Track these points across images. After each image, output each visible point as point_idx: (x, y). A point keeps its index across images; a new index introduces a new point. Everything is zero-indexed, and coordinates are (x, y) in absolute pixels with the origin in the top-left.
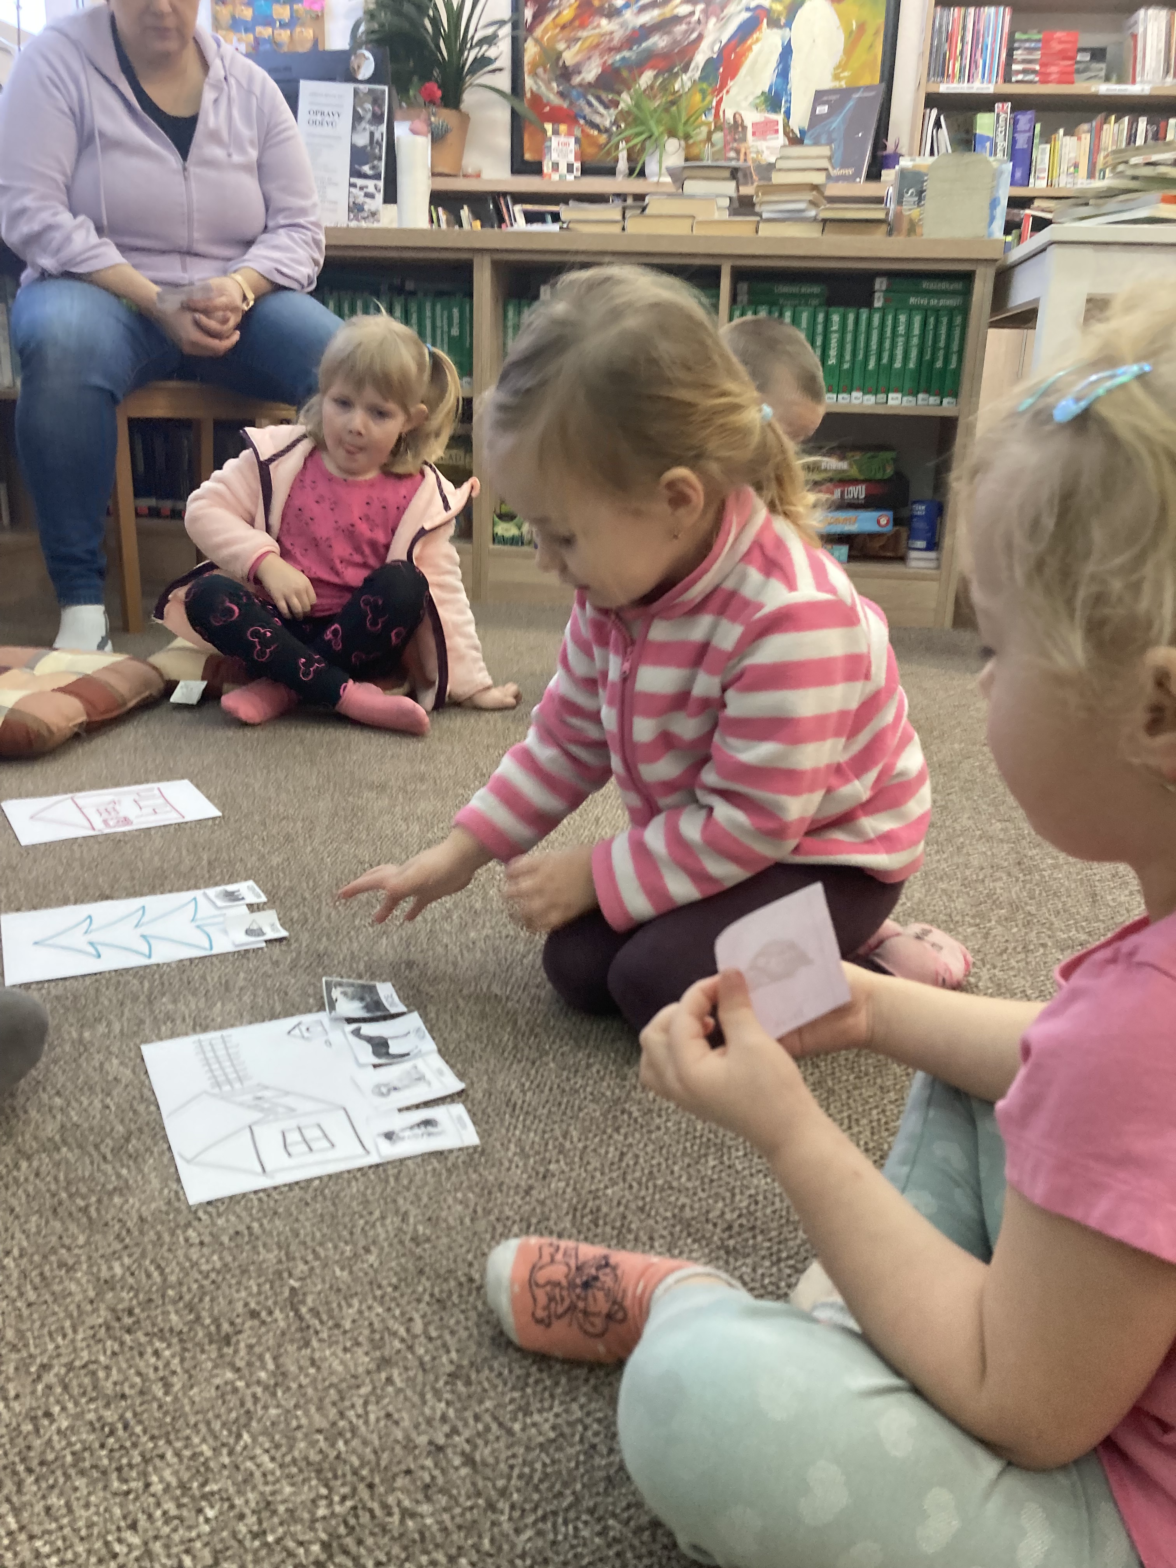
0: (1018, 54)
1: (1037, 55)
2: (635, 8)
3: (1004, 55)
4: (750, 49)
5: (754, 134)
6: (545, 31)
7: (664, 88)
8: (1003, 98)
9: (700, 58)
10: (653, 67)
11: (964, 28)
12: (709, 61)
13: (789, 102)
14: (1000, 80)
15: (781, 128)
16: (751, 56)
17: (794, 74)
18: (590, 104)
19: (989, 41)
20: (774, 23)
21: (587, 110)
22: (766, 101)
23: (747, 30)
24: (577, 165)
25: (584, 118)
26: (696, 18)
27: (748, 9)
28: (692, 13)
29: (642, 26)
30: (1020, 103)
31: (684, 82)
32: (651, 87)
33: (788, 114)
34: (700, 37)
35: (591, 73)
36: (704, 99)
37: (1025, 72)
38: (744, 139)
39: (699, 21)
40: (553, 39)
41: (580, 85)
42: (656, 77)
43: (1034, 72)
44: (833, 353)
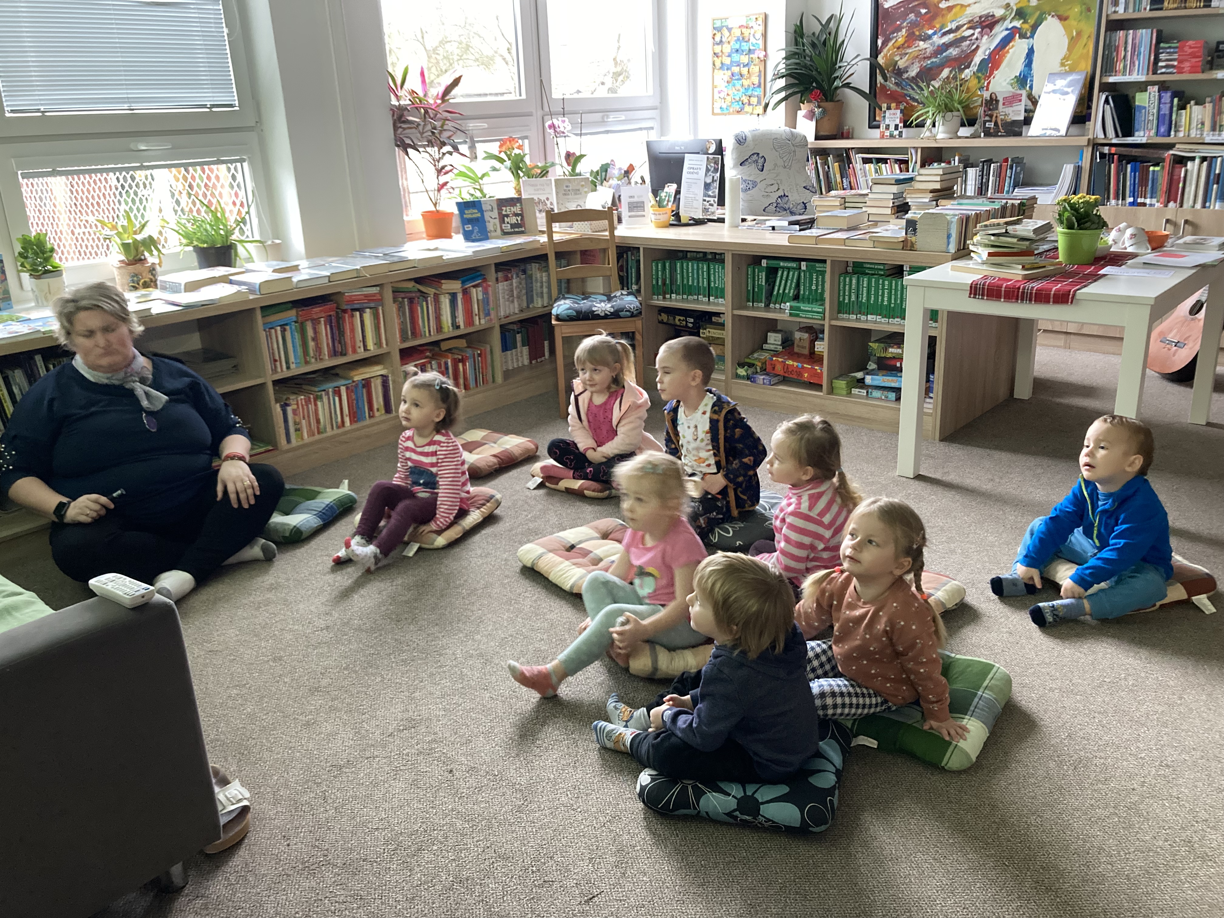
0: (1162, 56)
1: (1175, 56)
2: (939, 34)
3: (1152, 58)
4: (1008, 52)
5: (1004, 104)
6: (889, 50)
7: (955, 78)
8: (1153, 83)
9: (977, 59)
10: (949, 67)
11: (1126, 43)
12: (983, 61)
13: (1032, 81)
14: (1151, 73)
15: (1024, 98)
16: (1008, 56)
17: (1034, 65)
18: (913, 89)
19: (1142, 50)
20: (1023, 36)
21: (911, 92)
22: (1017, 81)
23: (1006, 42)
24: (901, 125)
25: (909, 96)
26: (975, 37)
27: (1007, 29)
28: (973, 34)
29: (944, 43)
30: (1163, 86)
31: (967, 73)
32: (948, 78)
33: (1031, 87)
34: (978, 47)
35: (913, 72)
36: (979, 82)
37: (1166, 67)
38: (997, 109)
39: (977, 39)
40: (893, 55)
41: (907, 78)
42: (951, 72)
43: (1173, 66)
44: (886, 299)
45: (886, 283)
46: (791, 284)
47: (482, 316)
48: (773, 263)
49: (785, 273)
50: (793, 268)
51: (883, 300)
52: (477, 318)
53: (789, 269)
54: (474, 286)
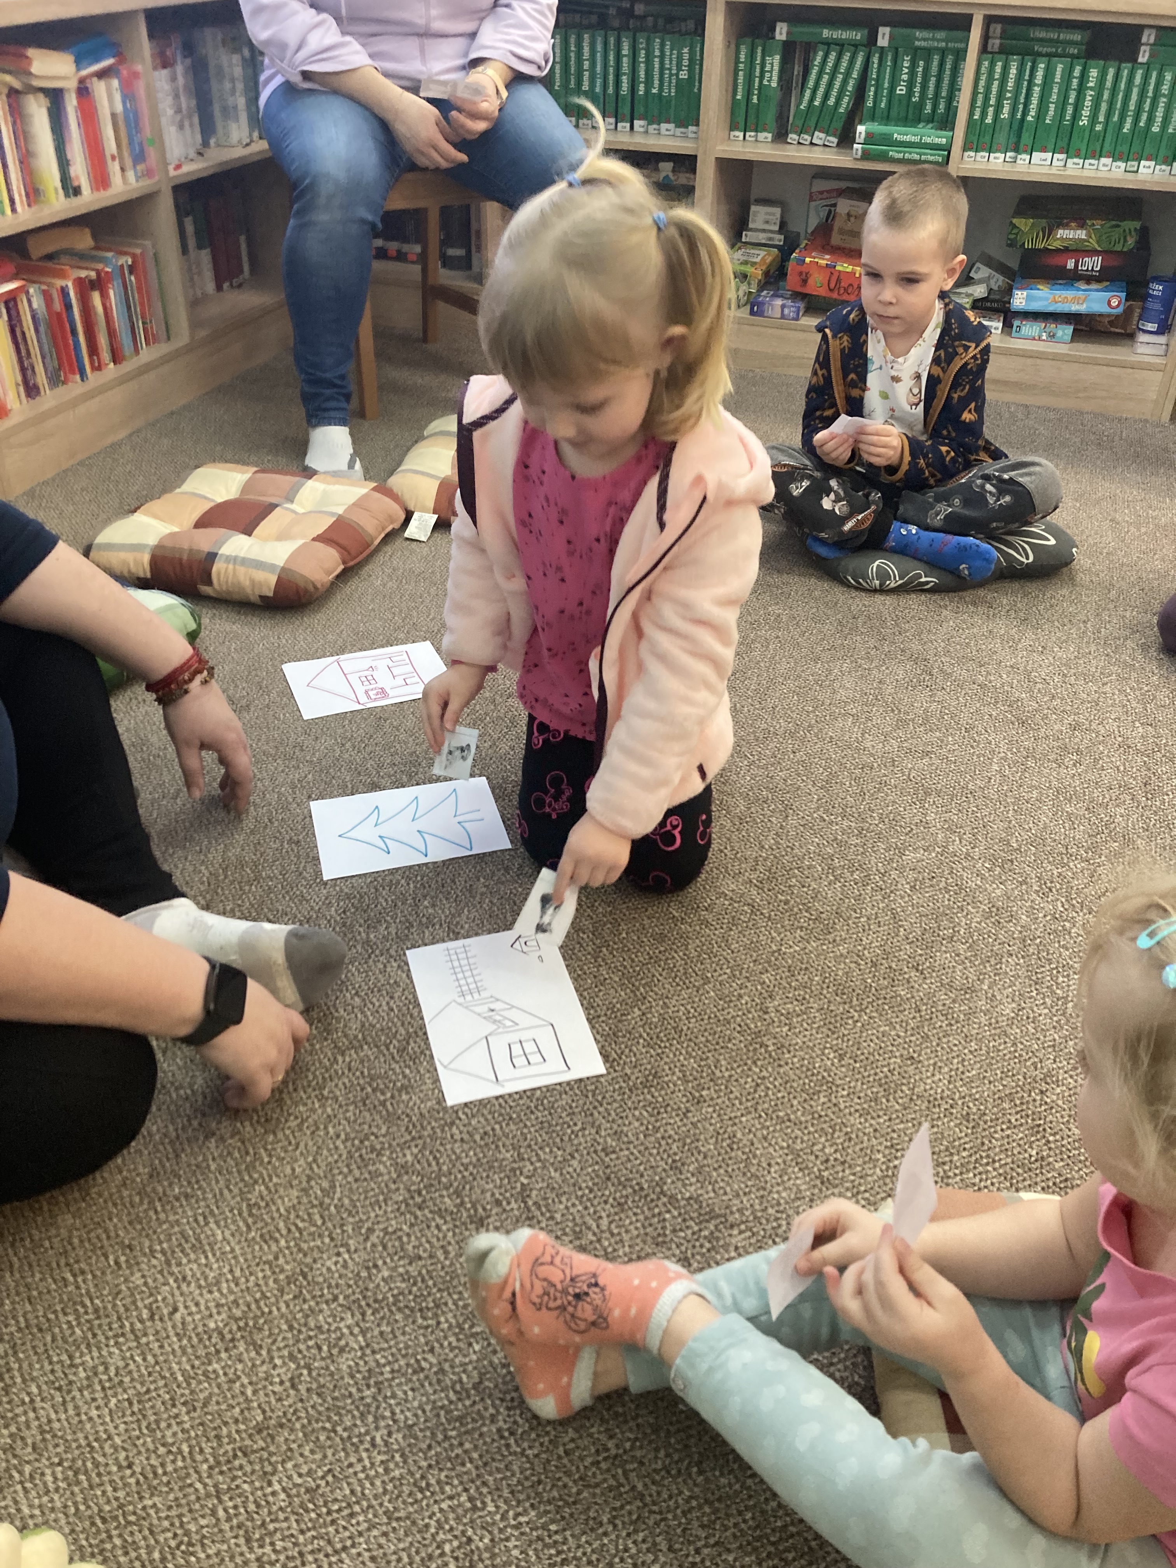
44: (1086, 112)
45: (1094, 73)
46: (845, 82)
47: (128, 162)
48: (805, 32)
49: (833, 56)
50: (855, 46)
51: (1076, 116)
52: (117, 163)
53: (841, 46)
54: (102, 75)
